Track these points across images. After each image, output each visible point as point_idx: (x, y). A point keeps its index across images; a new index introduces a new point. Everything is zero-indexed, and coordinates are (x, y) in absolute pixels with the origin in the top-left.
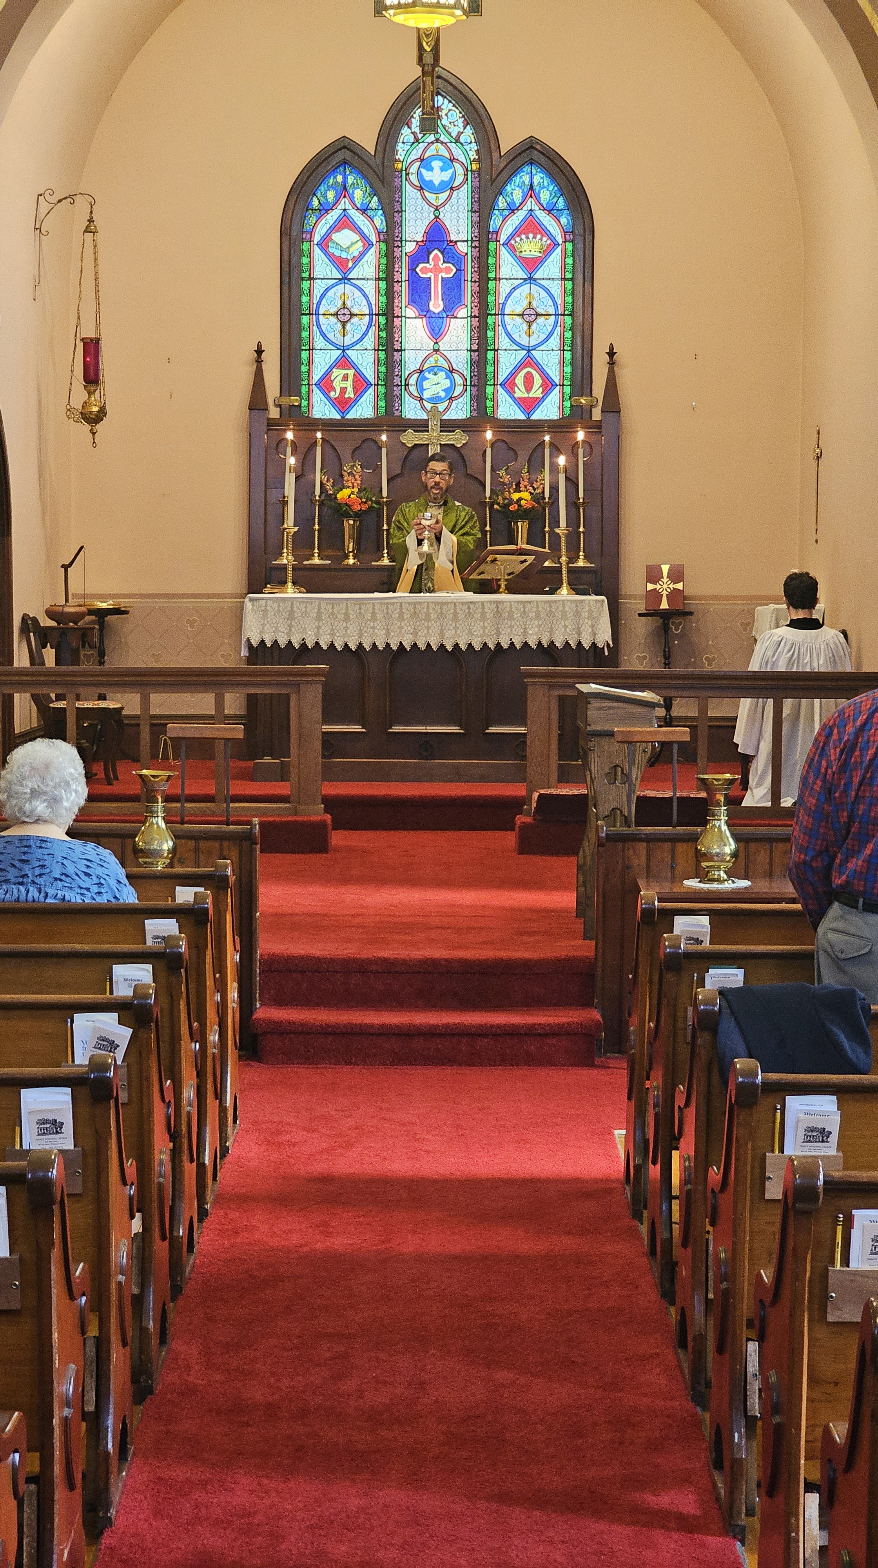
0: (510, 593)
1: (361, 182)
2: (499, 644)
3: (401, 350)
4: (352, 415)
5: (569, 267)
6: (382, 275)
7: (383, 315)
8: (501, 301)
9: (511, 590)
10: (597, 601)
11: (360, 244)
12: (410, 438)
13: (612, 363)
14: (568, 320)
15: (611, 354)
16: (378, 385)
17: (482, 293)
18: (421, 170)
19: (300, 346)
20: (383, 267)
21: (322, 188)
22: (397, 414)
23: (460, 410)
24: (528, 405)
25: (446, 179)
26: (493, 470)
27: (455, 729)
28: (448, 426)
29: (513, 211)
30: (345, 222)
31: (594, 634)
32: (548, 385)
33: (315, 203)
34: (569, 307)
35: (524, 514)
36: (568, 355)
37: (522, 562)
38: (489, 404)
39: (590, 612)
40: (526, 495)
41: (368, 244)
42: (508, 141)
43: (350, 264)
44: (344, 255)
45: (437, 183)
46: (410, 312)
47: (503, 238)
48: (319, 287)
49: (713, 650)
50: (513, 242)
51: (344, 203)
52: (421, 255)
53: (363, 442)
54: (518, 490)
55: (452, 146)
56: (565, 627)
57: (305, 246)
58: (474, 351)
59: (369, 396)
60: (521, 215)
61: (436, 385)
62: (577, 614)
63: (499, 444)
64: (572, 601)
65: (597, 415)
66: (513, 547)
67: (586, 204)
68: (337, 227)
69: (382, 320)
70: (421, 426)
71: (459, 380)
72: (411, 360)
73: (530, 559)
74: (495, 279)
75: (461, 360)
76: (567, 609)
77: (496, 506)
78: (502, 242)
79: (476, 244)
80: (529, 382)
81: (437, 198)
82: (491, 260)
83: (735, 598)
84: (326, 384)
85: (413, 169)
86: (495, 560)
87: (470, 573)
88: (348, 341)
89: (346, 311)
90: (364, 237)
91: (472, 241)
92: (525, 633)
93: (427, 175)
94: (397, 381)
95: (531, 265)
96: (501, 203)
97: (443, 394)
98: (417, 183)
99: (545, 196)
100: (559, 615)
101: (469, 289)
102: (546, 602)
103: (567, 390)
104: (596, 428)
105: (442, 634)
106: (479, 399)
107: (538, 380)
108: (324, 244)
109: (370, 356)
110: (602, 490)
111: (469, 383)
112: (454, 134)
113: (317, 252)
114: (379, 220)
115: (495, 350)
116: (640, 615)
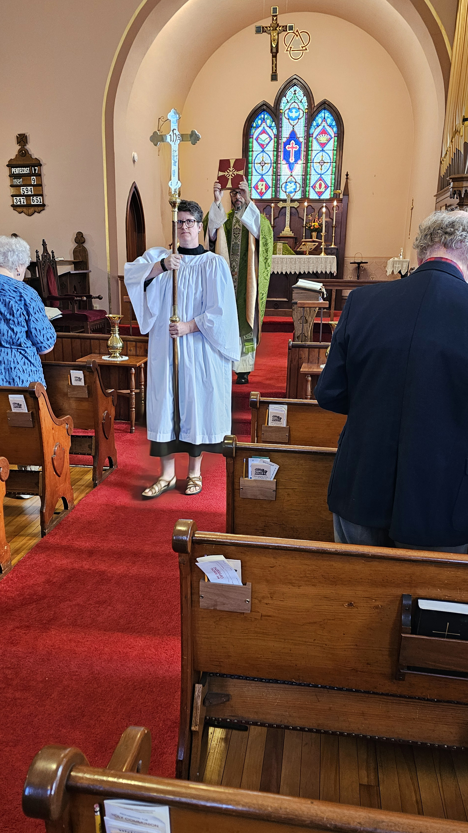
0: (309, 255)
1: (270, 117)
2: (300, 272)
3: (280, 175)
4: (264, 197)
5: (336, 146)
6: (275, 150)
7: (275, 163)
8: (313, 158)
9: (310, 254)
10: (332, 258)
11: (269, 139)
12: (281, 205)
13: (347, 178)
14: (334, 164)
15: (347, 175)
16: (272, 187)
17: (307, 155)
18: (289, 112)
19: (248, 174)
20: (275, 147)
21: (257, 119)
22: (278, 197)
23: (298, 196)
24: (320, 194)
25: (297, 116)
26: (307, 215)
27: (285, 300)
28: (292, 201)
29: (318, 126)
30: (264, 132)
31: (331, 269)
32: (326, 187)
33: (254, 125)
34: (335, 160)
35: (315, 230)
36: (333, 176)
37: (314, 245)
38: (307, 193)
39: (330, 261)
40: (316, 224)
41: (271, 139)
42: (317, 101)
43: (265, 146)
44: (263, 143)
45: (294, 117)
46: (284, 162)
47: (314, 136)
48: (255, 154)
49: (374, 274)
50: (317, 137)
51: (264, 125)
52: (288, 143)
53: (267, 206)
54: (314, 222)
55: (299, 104)
56: (322, 266)
57: (251, 140)
58: (304, 175)
59: (270, 191)
60: (321, 128)
61: (291, 187)
62: (326, 262)
63: (310, 207)
64: (324, 258)
65: (341, 196)
66: (311, 240)
67: (342, 123)
68: (261, 133)
69: (275, 165)
70: (284, 201)
71: (298, 186)
72: (283, 179)
73: (317, 244)
74: (311, 150)
75: (299, 179)
76: (322, 260)
77: (307, 227)
78: (314, 137)
79: (306, 138)
80: (320, 185)
81: (294, 122)
82: (310, 144)
83: (382, 258)
84: (256, 187)
85: (286, 113)
86: (305, 244)
87: (297, 249)
88: (264, 172)
89: (263, 162)
90: (270, 136)
91: (304, 137)
92: (309, 268)
93: (291, 114)
94: (278, 186)
95: (323, 145)
96: (314, 123)
97: (293, 190)
98: (287, 117)
99: (329, 121)
100: (320, 262)
101: (303, 154)
102: (316, 258)
103: (333, 188)
104: (340, 201)
105: (282, 269)
106: (304, 192)
107: (323, 185)
108: (257, 140)
109: (271, 177)
110: (341, 222)
111: (301, 186)
112: (300, 100)
113: (255, 142)
114: (275, 131)
115: (310, 175)
116: (351, 263)
